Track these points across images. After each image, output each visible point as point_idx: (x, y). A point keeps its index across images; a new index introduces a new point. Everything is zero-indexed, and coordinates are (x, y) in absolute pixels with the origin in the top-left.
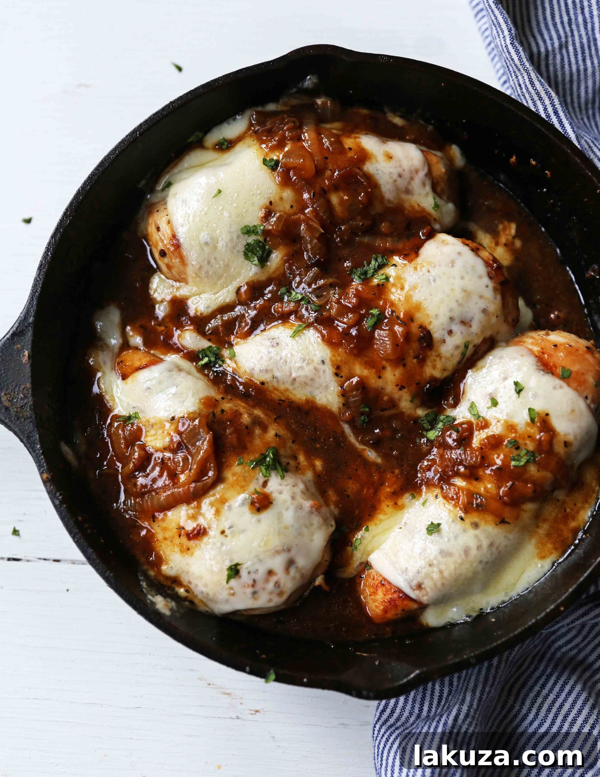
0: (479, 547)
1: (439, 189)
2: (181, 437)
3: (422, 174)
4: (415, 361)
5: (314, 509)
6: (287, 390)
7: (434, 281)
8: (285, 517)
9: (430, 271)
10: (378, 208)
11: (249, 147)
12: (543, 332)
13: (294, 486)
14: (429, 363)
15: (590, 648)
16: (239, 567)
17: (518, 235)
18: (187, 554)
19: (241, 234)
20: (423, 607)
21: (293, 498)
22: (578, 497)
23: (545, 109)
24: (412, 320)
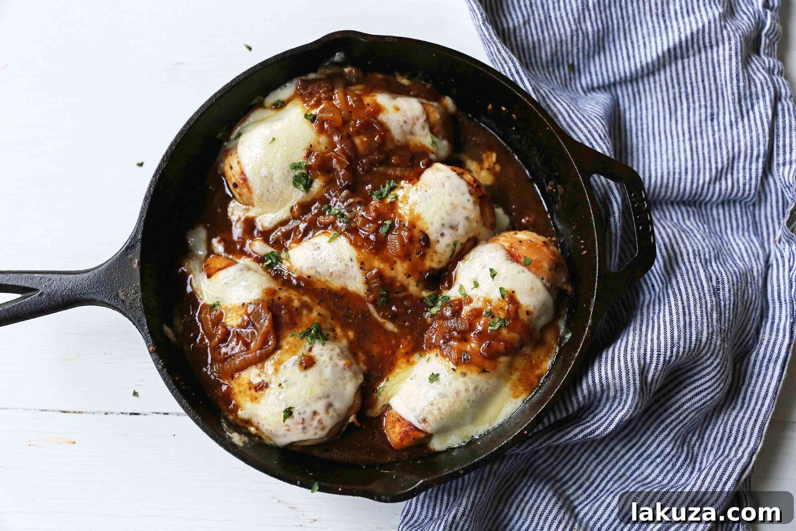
0: (467, 390)
1: (435, 131)
2: (249, 318)
3: (422, 120)
4: (418, 256)
5: (346, 367)
6: (327, 281)
7: (430, 198)
8: (324, 373)
9: (427, 191)
10: (390, 146)
11: (296, 105)
12: (513, 232)
13: (332, 351)
14: (428, 257)
15: (561, 465)
16: (292, 410)
17: (498, 161)
18: (256, 402)
19: (290, 169)
20: (429, 436)
21: (331, 359)
22: (541, 352)
23: (510, 70)
24: (414, 226)
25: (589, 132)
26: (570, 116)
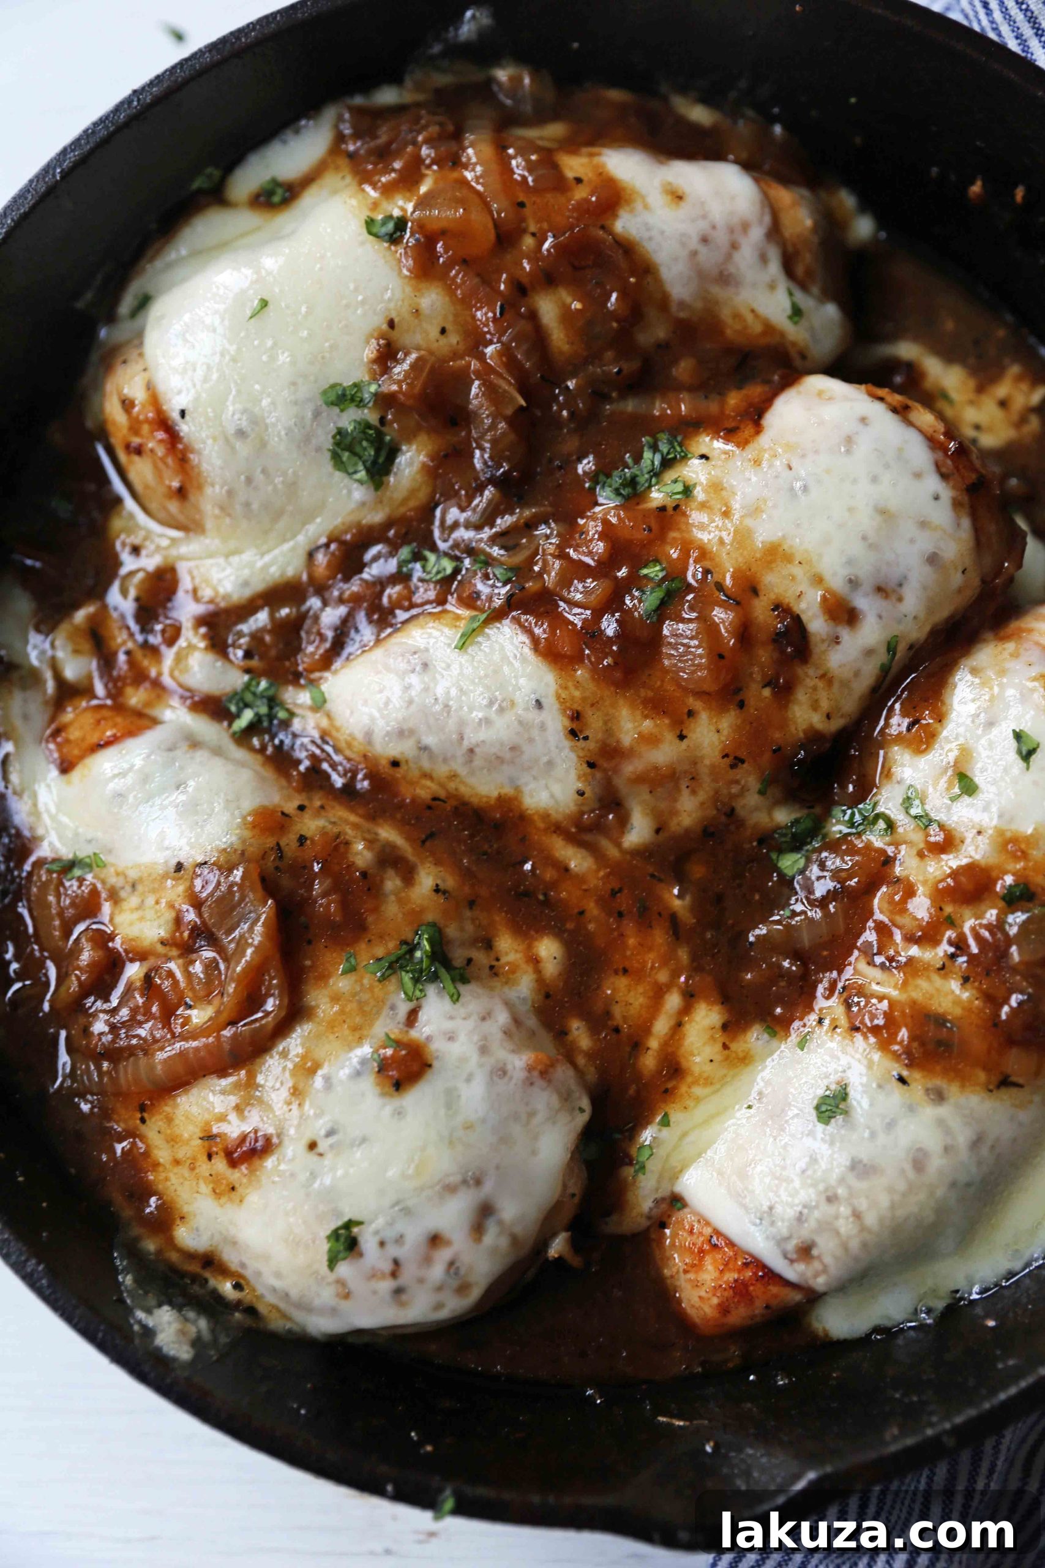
0: (949, 1149)
1: (800, 270)
2: (200, 915)
3: (757, 233)
4: (767, 692)
5: (536, 1073)
6: (454, 776)
7: (805, 489)
8: (463, 1099)
9: (793, 465)
11: (335, 192)
13: (483, 1019)
14: (801, 695)
16: (355, 1230)
18: (230, 1200)
19: (324, 406)
20: (814, 1298)
21: (484, 1050)
24: (755, 591)
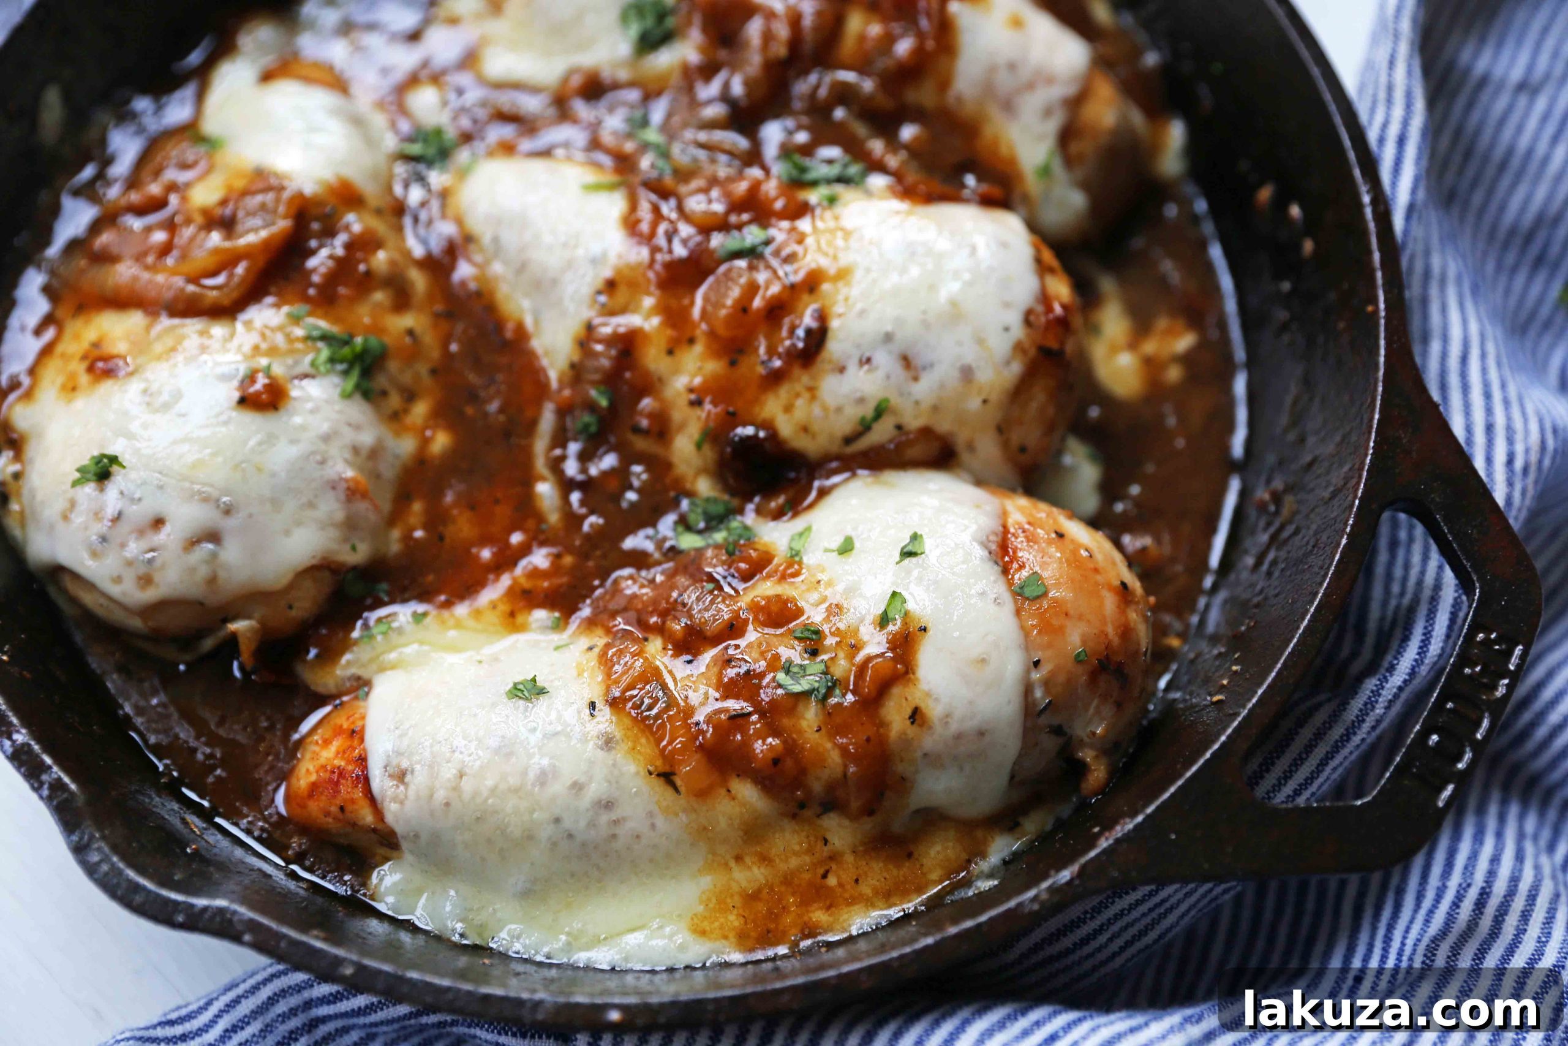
0: (577, 787)
1: (1075, 147)
5: (344, 485)
8: (276, 449)
13: (349, 425)
14: (784, 392)
16: (115, 468)
17: (1187, 360)
18: (66, 397)
20: (387, 842)
21: (326, 438)
22: (877, 873)
24: (814, 291)
25: (1489, 428)
26: (1464, 359)
